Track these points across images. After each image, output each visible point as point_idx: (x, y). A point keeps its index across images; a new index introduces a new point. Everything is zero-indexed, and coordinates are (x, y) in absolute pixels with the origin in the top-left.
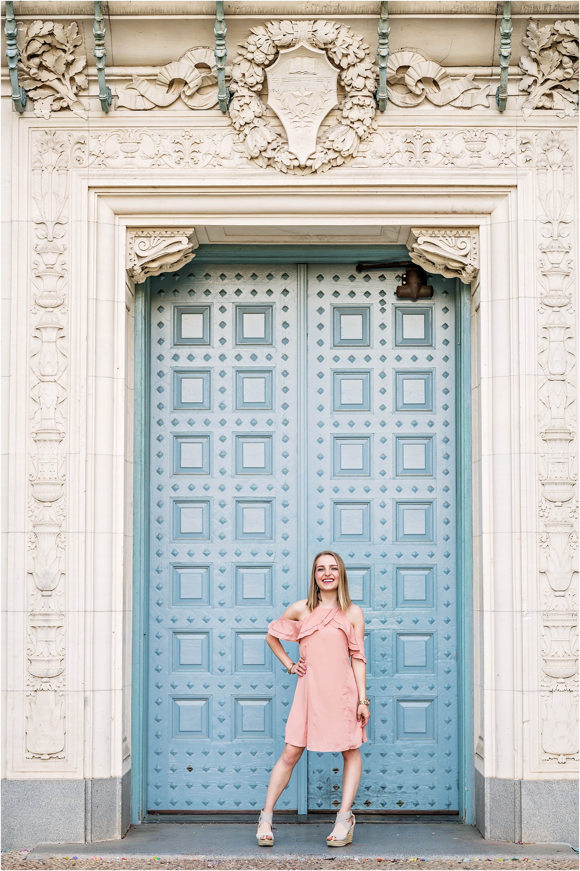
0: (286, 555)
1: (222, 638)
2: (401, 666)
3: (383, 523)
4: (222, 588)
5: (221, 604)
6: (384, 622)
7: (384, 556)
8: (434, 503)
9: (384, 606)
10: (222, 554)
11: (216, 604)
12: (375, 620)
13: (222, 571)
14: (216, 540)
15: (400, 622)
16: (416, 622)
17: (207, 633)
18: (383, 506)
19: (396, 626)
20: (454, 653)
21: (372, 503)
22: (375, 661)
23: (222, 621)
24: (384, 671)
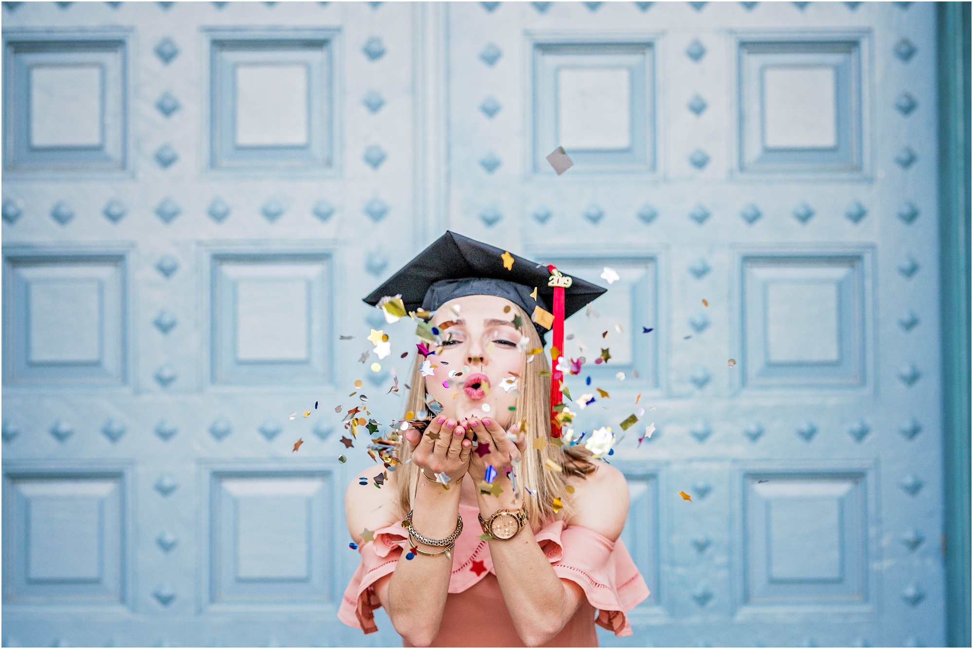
0: (377, 214)
1: (165, 491)
2: (758, 580)
3: (698, 108)
4: (164, 327)
5: (164, 381)
6: (702, 437)
7: (701, 218)
8: (865, 45)
9: (701, 383)
10: (167, 215)
11: (149, 382)
12: (670, 430)
13: (167, 271)
14: (147, 169)
15: (754, 436)
16: (809, 435)
17: (114, 476)
18: (697, 54)
19: (742, 450)
20: (934, 536)
21: (659, 46)
22: (673, 563)
23: (165, 435)
24: (703, 599)
